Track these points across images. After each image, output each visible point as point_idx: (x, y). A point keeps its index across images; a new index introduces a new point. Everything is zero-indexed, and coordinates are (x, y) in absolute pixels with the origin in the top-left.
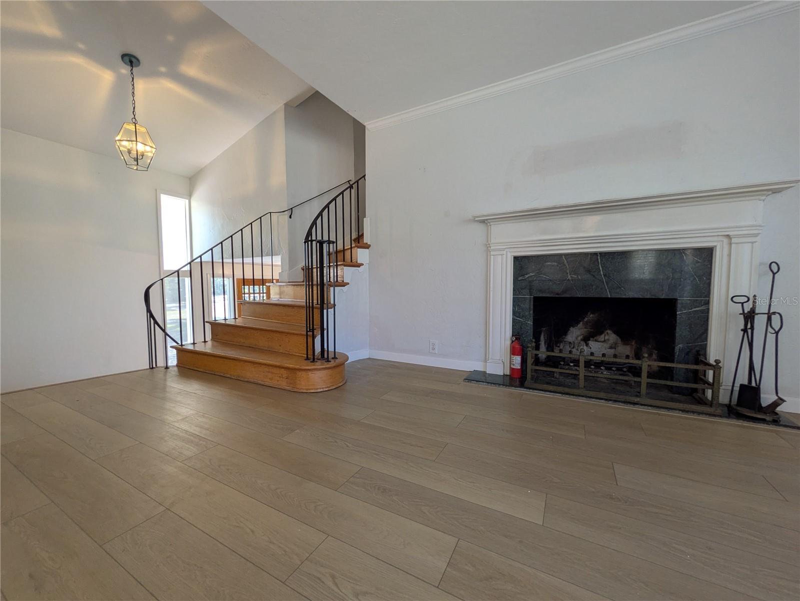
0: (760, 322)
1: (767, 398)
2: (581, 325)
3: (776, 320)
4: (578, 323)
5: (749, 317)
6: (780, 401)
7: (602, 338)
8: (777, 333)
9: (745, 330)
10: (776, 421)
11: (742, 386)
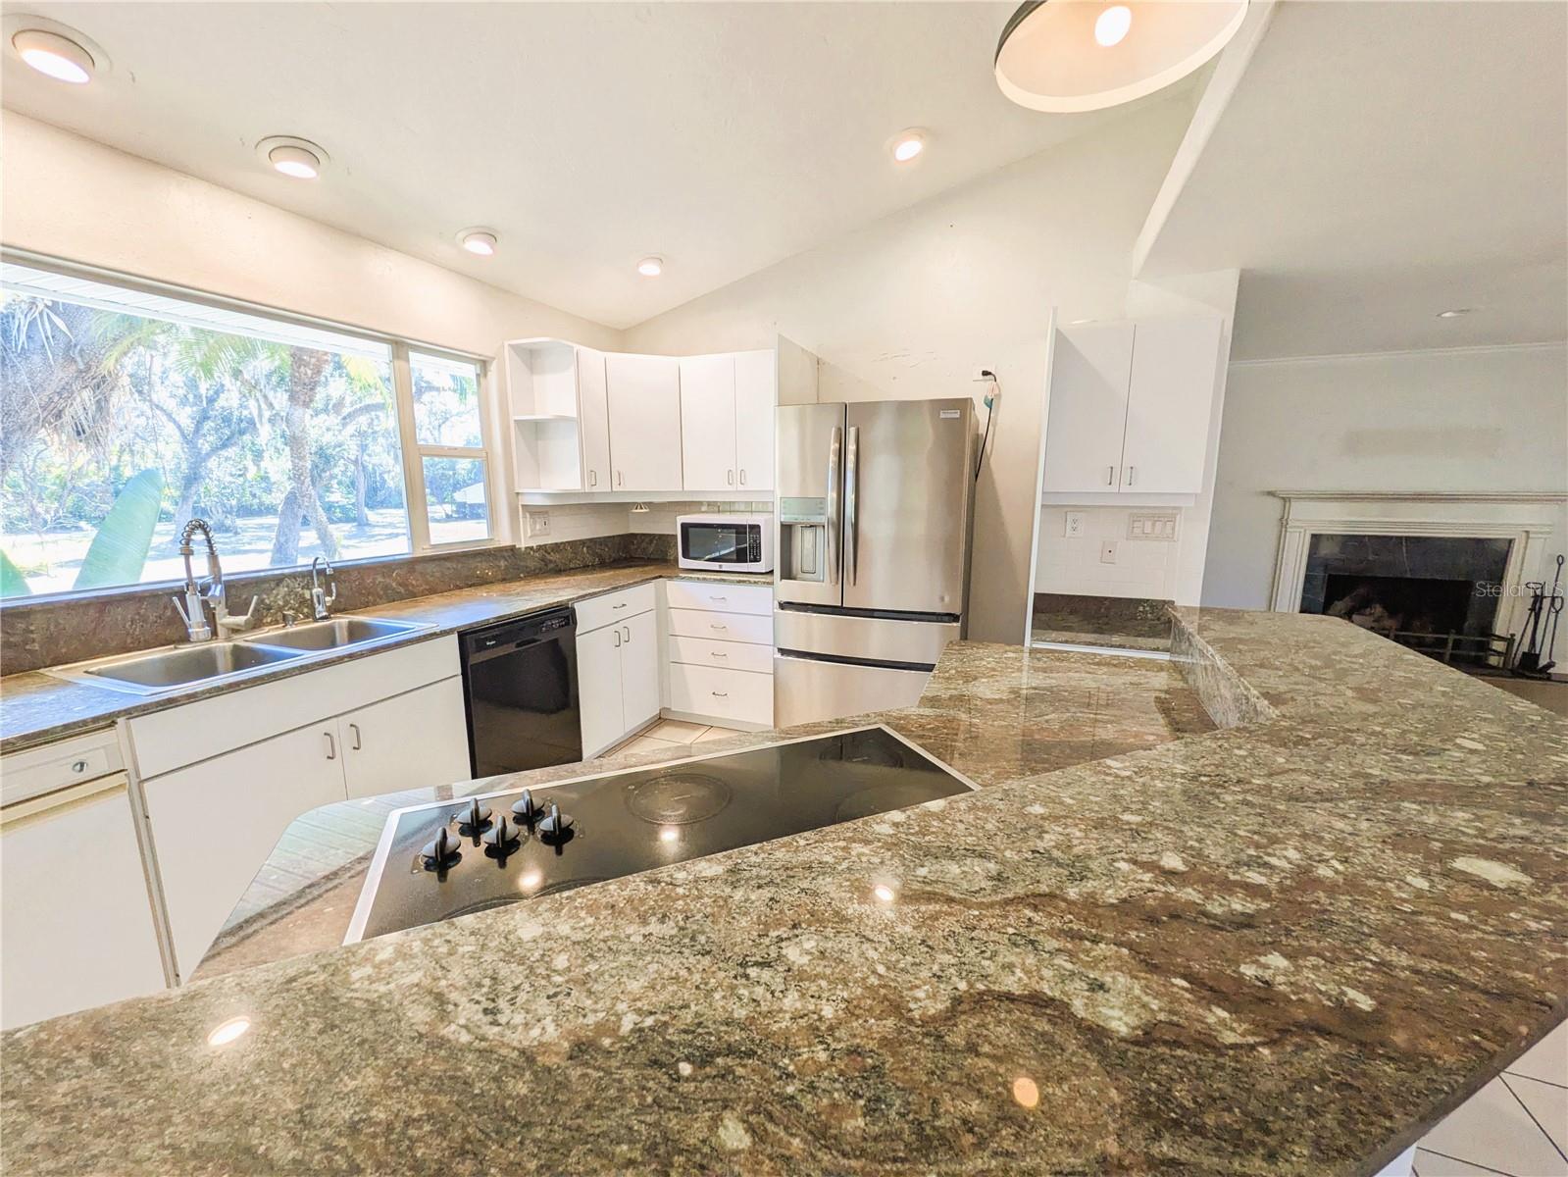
0: (1546, 603)
1: (1543, 662)
2: (1347, 599)
3: (1558, 605)
4: (1343, 597)
5: (1538, 599)
6: (1551, 665)
7: (1368, 611)
8: (1557, 612)
9: (1532, 609)
10: (1549, 678)
11: (1524, 653)
